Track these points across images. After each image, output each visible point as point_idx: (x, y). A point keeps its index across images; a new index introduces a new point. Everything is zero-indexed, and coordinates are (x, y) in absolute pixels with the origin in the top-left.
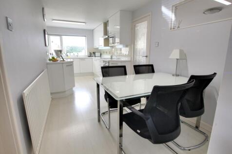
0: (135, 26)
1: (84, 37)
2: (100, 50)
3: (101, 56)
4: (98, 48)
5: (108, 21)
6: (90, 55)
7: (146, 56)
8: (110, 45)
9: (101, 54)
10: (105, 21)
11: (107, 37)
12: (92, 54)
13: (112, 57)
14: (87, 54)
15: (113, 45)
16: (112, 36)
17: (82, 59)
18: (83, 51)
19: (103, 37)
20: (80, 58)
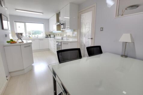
0: (81, 15)
1: (43, 24)
2: (54, 33)
3: (54, 37)
4: (52, 32)
5: (60, 12)
6: (47, 37)
7: (92, 39)
8: (61, 30)
9: (54, 36)
10: (58, 13)
11: (59, 23)
12: (48, 36)
13: (62, 38)
14: (44, 36)
15: (63, 29)
16: (63, 23)
17: (41, 39)
18: (42, 34)
19: (56, 24)
20: (39, 39)
